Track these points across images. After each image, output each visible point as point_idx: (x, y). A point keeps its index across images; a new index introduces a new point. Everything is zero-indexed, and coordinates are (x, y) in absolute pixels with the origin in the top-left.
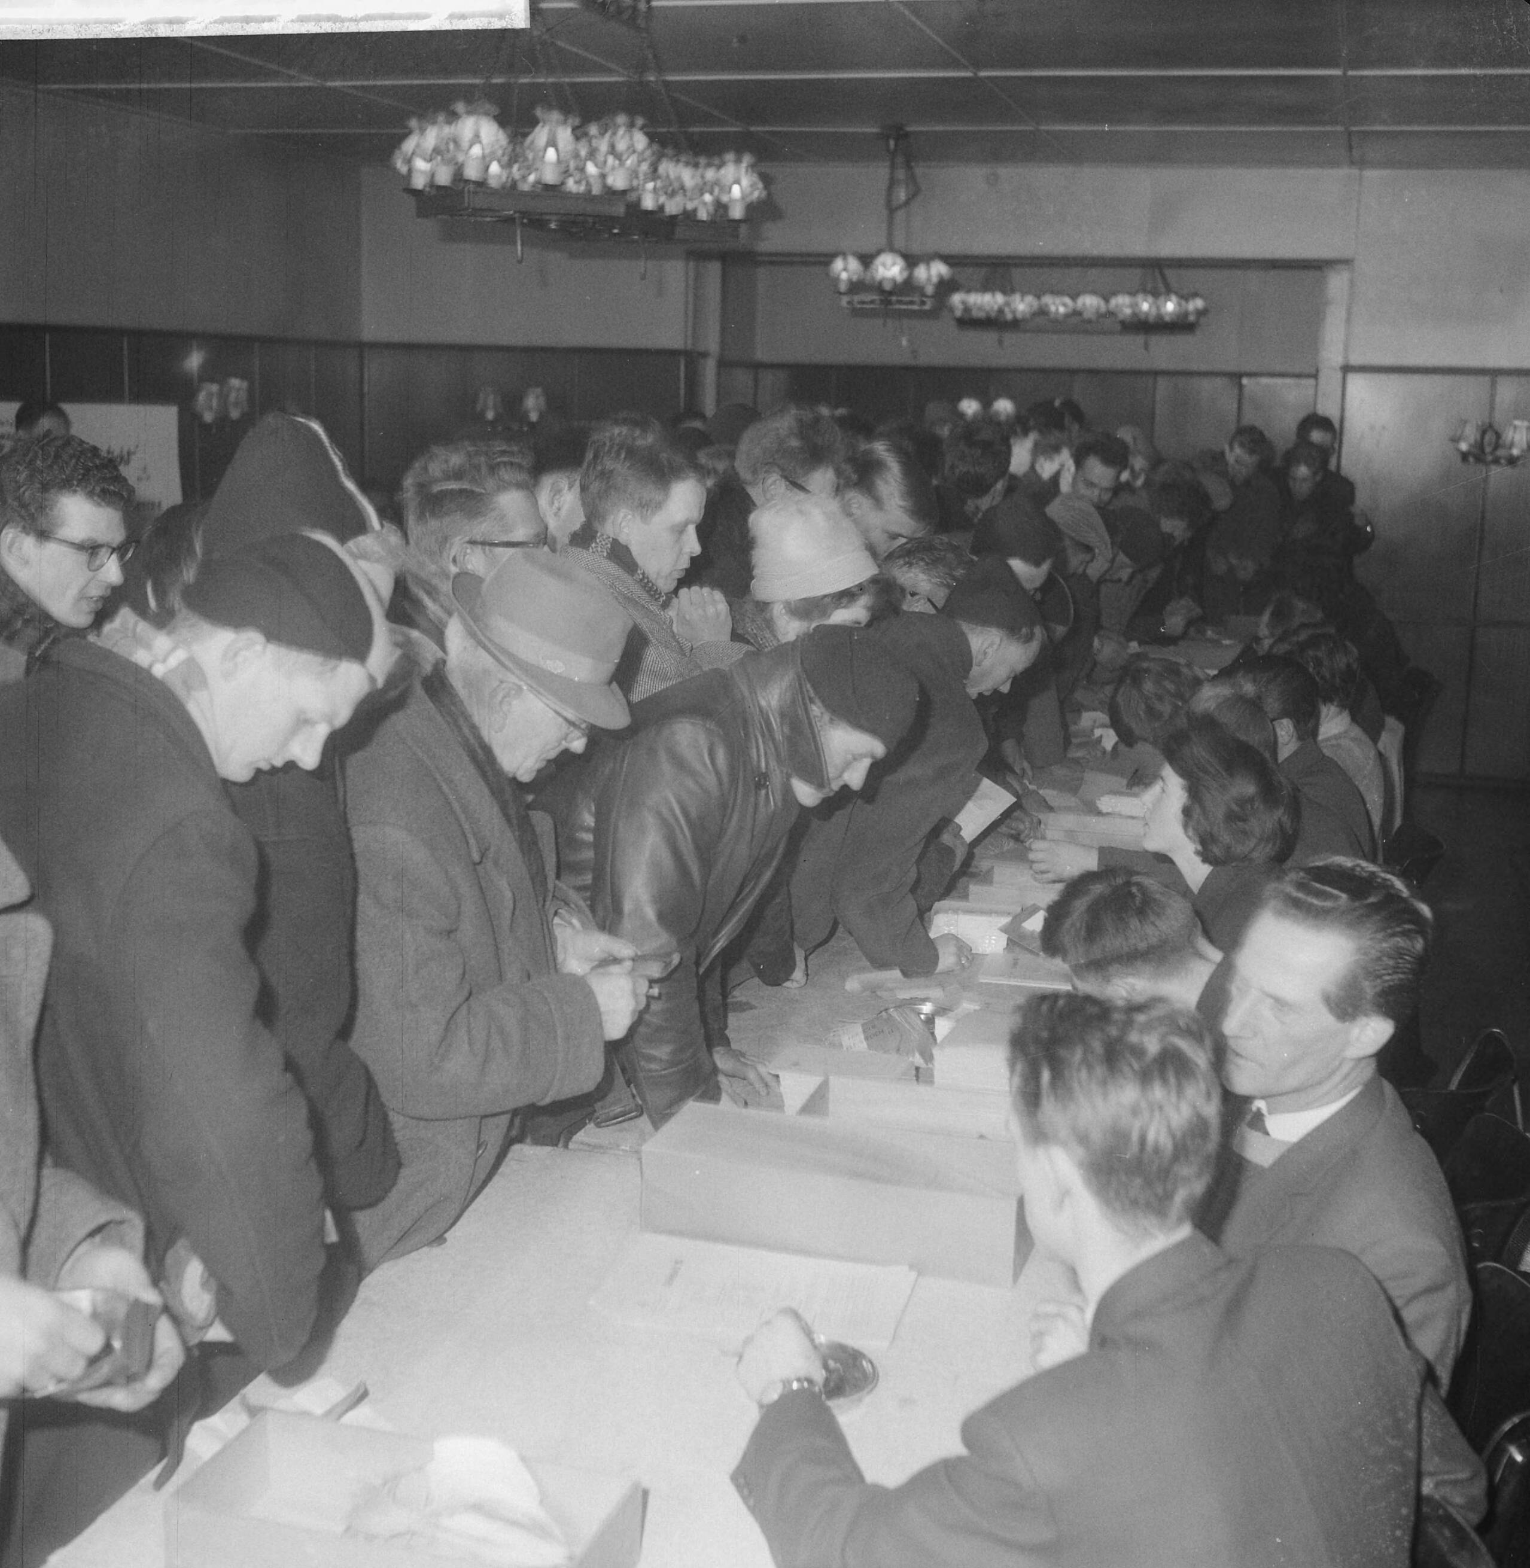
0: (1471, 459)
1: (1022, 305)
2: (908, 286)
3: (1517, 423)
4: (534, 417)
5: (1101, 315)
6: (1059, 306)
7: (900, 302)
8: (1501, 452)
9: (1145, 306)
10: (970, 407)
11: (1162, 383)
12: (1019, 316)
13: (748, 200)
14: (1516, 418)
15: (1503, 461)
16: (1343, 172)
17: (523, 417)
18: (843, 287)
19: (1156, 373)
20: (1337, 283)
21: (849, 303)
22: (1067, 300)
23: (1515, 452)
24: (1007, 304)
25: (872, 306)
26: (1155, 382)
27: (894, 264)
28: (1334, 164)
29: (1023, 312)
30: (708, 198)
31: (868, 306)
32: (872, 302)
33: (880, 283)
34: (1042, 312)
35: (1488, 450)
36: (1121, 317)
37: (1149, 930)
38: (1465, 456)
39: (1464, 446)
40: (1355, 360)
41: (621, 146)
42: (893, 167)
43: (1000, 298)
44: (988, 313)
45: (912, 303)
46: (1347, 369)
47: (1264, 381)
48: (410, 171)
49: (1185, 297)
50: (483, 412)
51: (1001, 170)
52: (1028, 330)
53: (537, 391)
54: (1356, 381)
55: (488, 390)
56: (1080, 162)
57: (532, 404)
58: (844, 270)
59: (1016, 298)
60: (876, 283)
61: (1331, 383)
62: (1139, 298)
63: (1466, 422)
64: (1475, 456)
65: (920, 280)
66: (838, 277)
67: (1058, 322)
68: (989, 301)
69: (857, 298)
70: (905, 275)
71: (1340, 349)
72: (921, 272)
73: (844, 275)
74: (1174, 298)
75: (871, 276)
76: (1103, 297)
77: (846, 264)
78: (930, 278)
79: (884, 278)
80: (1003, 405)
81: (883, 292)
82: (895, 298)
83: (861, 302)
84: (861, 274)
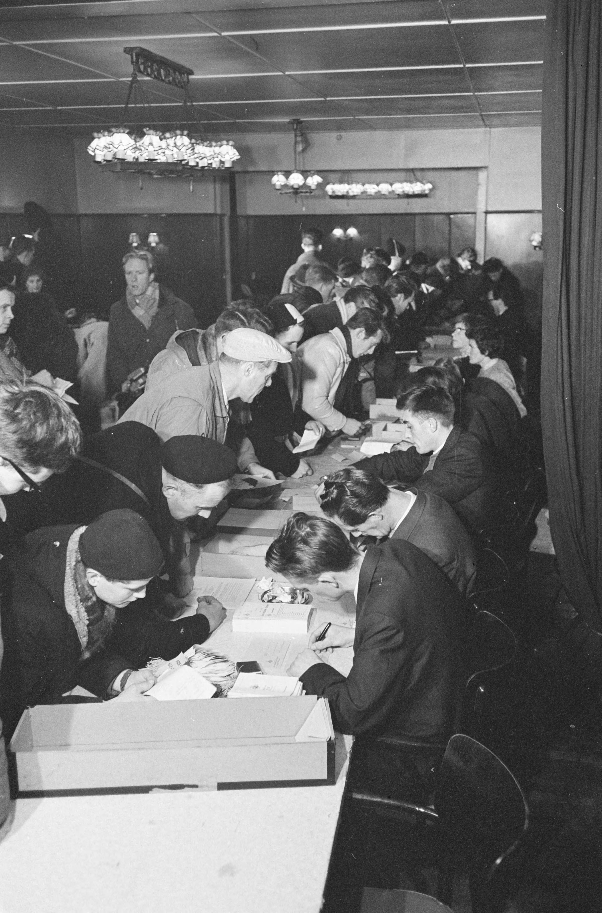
0: (537, 249)
1: (356, 189)
2: (304, 186)
4: (153, 244)
5: (389, 192)
6: (371, 189)
7: (302, 192)
9: (407, 188)
10: (338, 232)
11: (417, 218)
12: (355, 193)
13: (232, 160)
16: (482, 130)
17: (149, 245)
18: (278, 187)
19: (415, 215)
20: (482, 176)
21: (280, 193)
22: (375, 186)
24: (350, 189)
25: (290, 194)
26: (415, 219)
27: (299, 178)
28: (478, 126)
29: (357, 192)
30: (216, 159)
32: (290, 192)
33: (293, 185)
34: (365, 192)
36: (397, 192)
38: (535, 247)
39: (535, 243)
40: (490, 209)
41: (179, 143)
42: (296, 136)
43: (347, 187)
44: (342, 193)
45: (306, 192)
46: (487, 213)
47: (460, 215)
48: (95, 154)
49: (423, 184)
50: (132, 244)
51: (343, 134)
52: (359, 199)
53: (155, 234)
54: (490, 217)
55: (134, 234)
56: (375, 129)
57: (152, 239)
58: (278, 181)
59: (354, 186)
60: (291, 185)
61: (481, 218)
62: (404, 184)
63: (535, 233)
64: (539, 247)
65: (309, 183)
66: (275, 184)
67: (372, 196)
68: (343, 187)
69: (283, 191)
70: (303, 182)
71: (484, 204)
72: (310, 180)
73: (278, 183)
74: (419, 184)
75: (289, 183)
76: (390, 184)
77: (279, 178)
78: (313, 182)
79: (294, 183)
80: (352, 231)
81: (294, 189)
82: (299, 191)
83: (285, 193)
84: (286, 182)
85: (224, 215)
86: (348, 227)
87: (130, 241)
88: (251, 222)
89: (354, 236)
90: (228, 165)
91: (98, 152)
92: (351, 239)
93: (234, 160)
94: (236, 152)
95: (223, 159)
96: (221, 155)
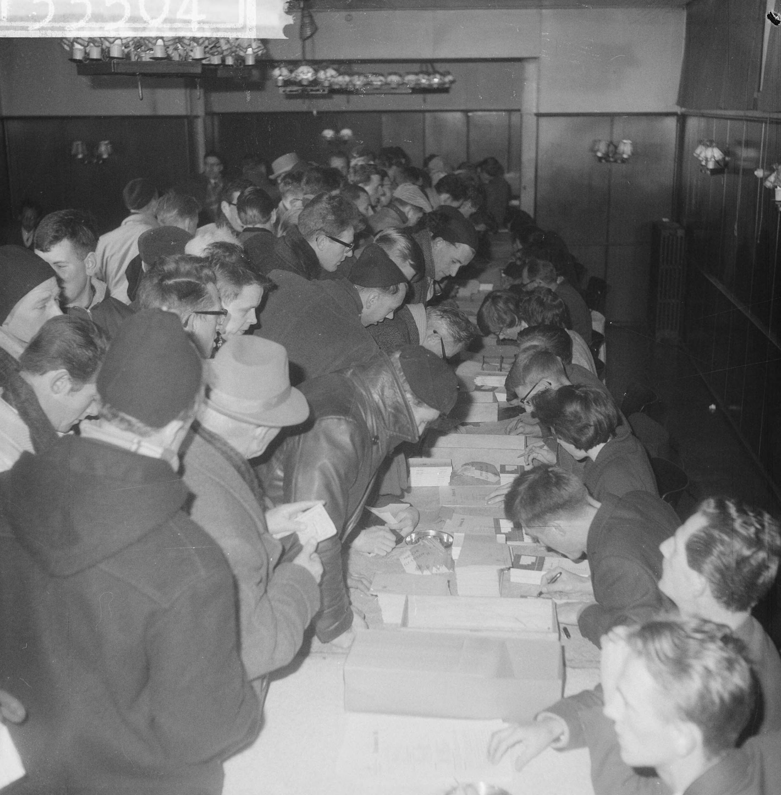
0: (603, 161)
1: (358, 81)
2: (315, 82)
3: (625, 141)
4: (105, 156)
5: (399, 85)
6: (377, 81)
7: (312, 90)
8: (617, 156)
9: (424, 81)
10: (329, 134)
11: (428, 116)
12: (358, 87)
14: (624, 139)
15: (619, 161)
17: (100, 156)
18: (280, 84)
19: (425, 111)
20: (530, 69)
21: (284, 91)
22: (382, 78)
23: (625, 156)
24: (351, 81)
25: (296, 93)
26: (425, 116)
27: (308, 72)
29: (359, 85)
30: (234, 54)
31: (294, 93)
32: (297, 91)
33: (300, 81)
34: (369, 84)
35: (611, 155)
36: (410, 85)
37: (563, 492)
38: (600, 159)
40: (542, 110)
43: (347, 78)
44: (341, 86)
45: (318, 90)
46: (539, 115)
47: (480, 113)
49: (443, 75)
50: (76, 155)
51: (353, 13)
52: (361, 94)
53: (106, 142)
54: (544, 121)
55: (79, 143)
56: (395, 9)
57: (104, 149)
58: (280, 75)
59: (356, 78)
60: (297, 81)
61: (530, 122)
62: (421, 76)
63: (600, 141)
64: (605, 159)
65: (321, 79)
66: (277, 79)
67: (377, 89)
68: (343, 80)
69: (288, 89)
70: (314, 77)
71: (534, 104)
72: (322, 75)
73: (280, 78)
74: (438, 76)
75: (295, 78)
76: (400, 76)
77: (281, 72)
78: (326, 77)
79: (303, 79)
80: (346, 132)
81: (303, 86)
82: (309, 88)
83: (291, 91)
84: (289, 76)
85: (197, 117)
86: (343, 128)
87: (73, 152)
89: (346, 138)
90: (250, 61)
91: (77, 46)
92: (345, 142)
93: (257, 55)
94: (260, 45)
95: (242, 54)
96: (241, 48)
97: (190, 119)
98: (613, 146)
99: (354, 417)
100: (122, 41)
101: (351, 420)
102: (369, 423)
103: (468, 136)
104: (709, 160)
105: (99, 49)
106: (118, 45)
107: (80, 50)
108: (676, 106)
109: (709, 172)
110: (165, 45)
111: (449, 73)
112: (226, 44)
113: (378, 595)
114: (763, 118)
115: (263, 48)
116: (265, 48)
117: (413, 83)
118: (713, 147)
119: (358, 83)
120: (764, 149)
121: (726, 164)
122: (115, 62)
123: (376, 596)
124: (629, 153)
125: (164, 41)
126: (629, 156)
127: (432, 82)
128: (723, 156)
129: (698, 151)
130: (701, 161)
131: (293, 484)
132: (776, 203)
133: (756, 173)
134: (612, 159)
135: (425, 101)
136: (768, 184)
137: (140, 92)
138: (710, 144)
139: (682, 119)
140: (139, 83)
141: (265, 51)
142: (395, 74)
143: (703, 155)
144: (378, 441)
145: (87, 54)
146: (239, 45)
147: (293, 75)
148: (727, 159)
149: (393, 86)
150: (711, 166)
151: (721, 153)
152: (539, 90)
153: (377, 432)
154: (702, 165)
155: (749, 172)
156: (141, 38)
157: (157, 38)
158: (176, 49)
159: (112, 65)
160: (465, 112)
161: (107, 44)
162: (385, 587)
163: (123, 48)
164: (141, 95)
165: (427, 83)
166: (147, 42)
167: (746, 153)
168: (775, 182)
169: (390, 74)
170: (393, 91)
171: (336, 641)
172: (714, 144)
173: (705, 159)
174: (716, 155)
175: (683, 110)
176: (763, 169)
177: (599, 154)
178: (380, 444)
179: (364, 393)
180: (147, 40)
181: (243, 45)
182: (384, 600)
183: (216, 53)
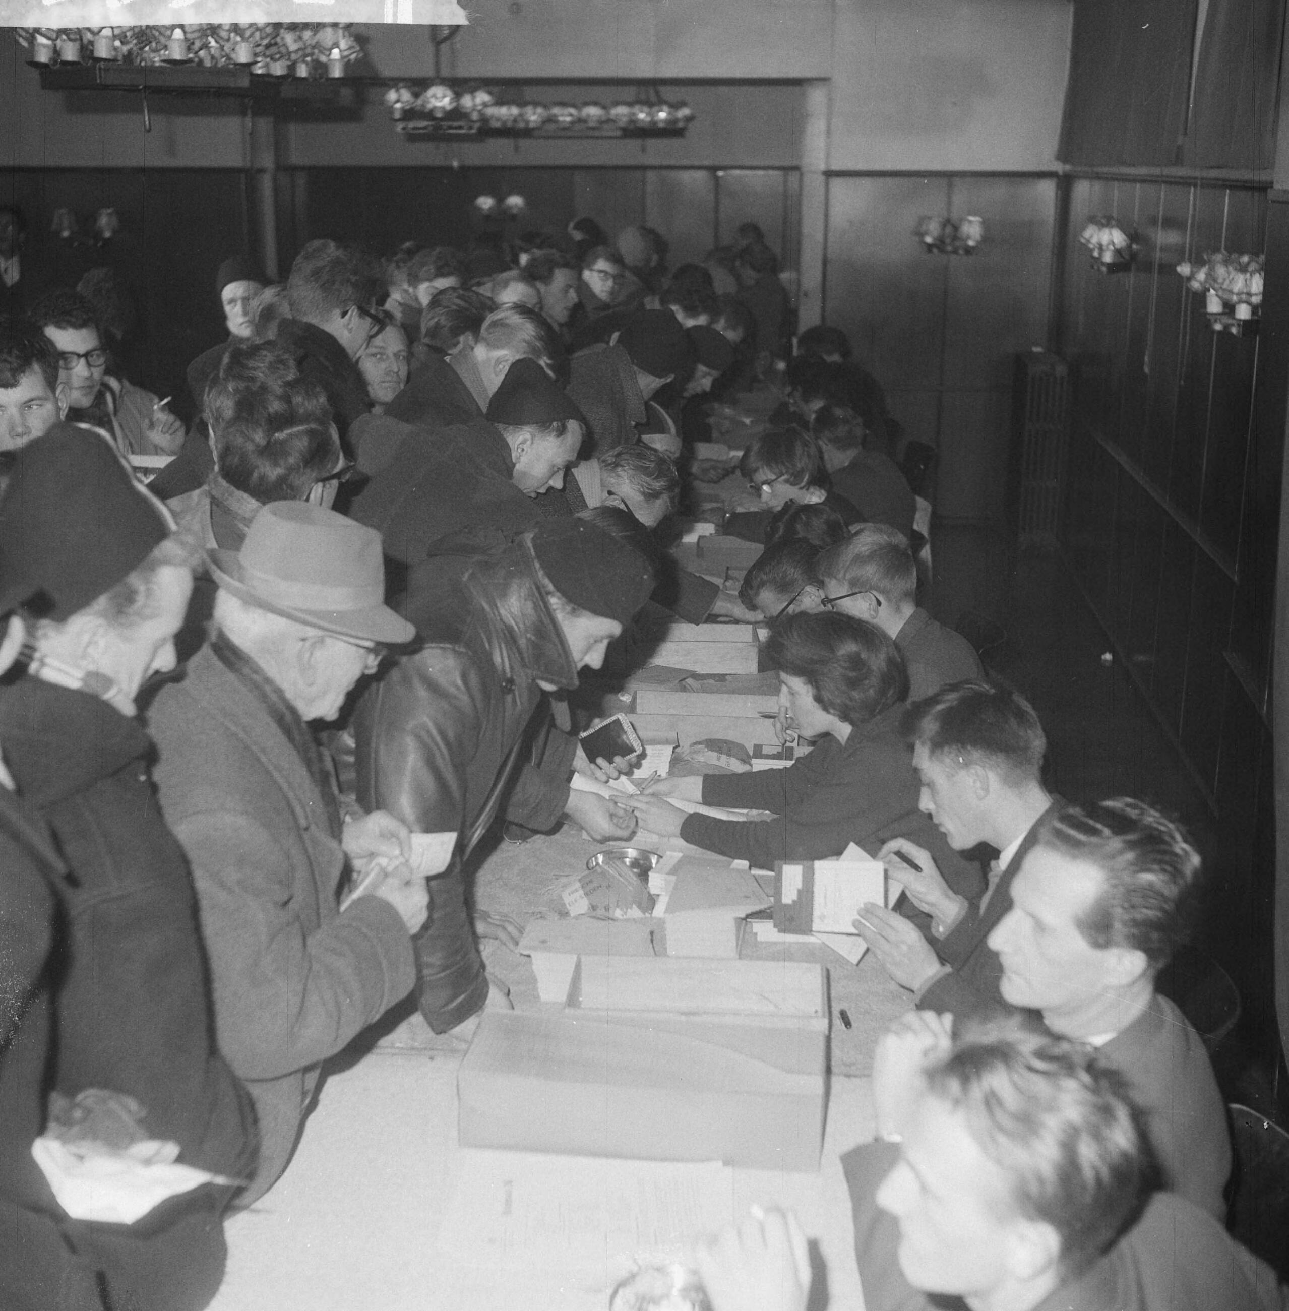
0: (935, 251)
1: (534, 116)
2: (456, 114)
3: (971, 218)
4: (107, 234)
5: (602, 122)
6: (565, 116)
7: (450, 127)
8: (958, 243)
9: (642, 116)
10: (486, 203)
11: (651, 175)
12: (531, 125)
13: (346, 61)
14: (969, 215)
15: (961, 252)
17: (98, 235)
18: (397, 116)
19: (644, 168)
20: (816, 97)
21: (404, 128)
22: (574, 111)
23: (971, 243)
24: (521, 115)
25: (425, 131)
26: (644, 175)
27: (444, 97)
29: (535, 122)
31: (421, 131)
32: (425, 128)
33: (432, 111)
34: (551, 120)
35: (948, 241)
36: (620, 124)
38: (930, 247)
40: (835, 167)
43: (515, 111)
44: (504, 123)
45: (460, 127)
46: (829, 174)
47: (737, 172)
49: (675, 106)
50: (58, 233)
52: (540, 137)
53: (109, 211)
54: (837, 185)
55: (63, 211)
57: (106, 222)
58: (398, 101)
59: (529, 110)
60: (427, 110)
61: (814, 184)
62: (636, 109)
63: (930, 218)
64: (938, 248)
65: (466, 108)
66: (392, 107)
67: (564, 129)
68: (506, 113)
69: (411, 125)
70: (454, 105)
71: (822, 155)
72: (467, 101)
73: (398, 106)
74: (665, 108)
75: (423, 106)
76: (604, 108)
77: (400, 96)
78: (475, 106)
79: (435, 108)
80: (515, 201)
81: (434, 119)
82: (445, 124)
83: (415, 128)
84: (413, 103)
85: (261, 171)
86: (510, 193)
87: (54, 227)
88: (301, 181)
89: (515, 211)
90: (337, 72)
91: (41, 40)
92: (514, 217)
93: (349, 60)
94: (354, 44)
95: (323, 59)
96: (321, 49)
97: (251, 174)
98: (951, 226)
99: (467, 646)
100: (113, 31)
101: (462, 650)
102: (497, 659)
103: (716, 210)
104: (1104, 248)
105: (77, 45)
106: (107, 37)
107: (45, 46)
108: (1056, 163)
109: (1104, 269)
110: (186, 39)
111: (683, 104)
112: (295, 41)
113: (532, 955)
114: (1190, 178)
115: (358, 49)
116: (362, 49)
117: (625, 119)
118: (1112, 227)
119: (533, 118)
120: (1192, 231)
121: (1133, 256)
122: (102, 67)
123: (529, 956)
124: (978, 237)
125: (185, 32)
126: (978, 242)
127: (656, 119)
128: (1128, 242)
129: (1087, 234)
130: (1091, 251)
131: (372, 761)
132: (1208, 316)
133: (1179, 269)
134: (949, 248)
135: (644, 150)
136: (1195, 285)
137: (147, 118)
138: (1106, 222)
139: (1065, 183)
140: (145, 105)
141: (361, 55)
142: (595, 104)
143: (1094, 240)
144: (513, 687)
145: (56, 52)
146: (317, 43)
147: (419, 102)
148: (1134, 247)
149: (591, 124)
150: (1108, 258)
151: (1124, 236)
152: (829, 132)
153: (511, 672)
154: (1093, 257)
155: (1168, 269)
156: (148, 27)
157: (173, 27)
158: (206, 46)
159: (97, 72)
160: (713, 169)
161: (89, 36)
162: (544, 942)
163: (117, 43)
164: (147, 123)
165: (648, 119)
166: (157, 34)
167: (1165, 238)
168: (1206, 281)
169: (586, 104)
170: (591, 133)
171: (457, 1030)
172: (1114, 223)
173: (1098, 246)
174: (1116, 241)
175: (1068, 167)
176: (1190, 262)
177: (929, 240)
178: (517, 693)
179: (486, 607)
180: (157, 30)
181: (324, 45)
182: (541, 962)
183: (278, 56)
